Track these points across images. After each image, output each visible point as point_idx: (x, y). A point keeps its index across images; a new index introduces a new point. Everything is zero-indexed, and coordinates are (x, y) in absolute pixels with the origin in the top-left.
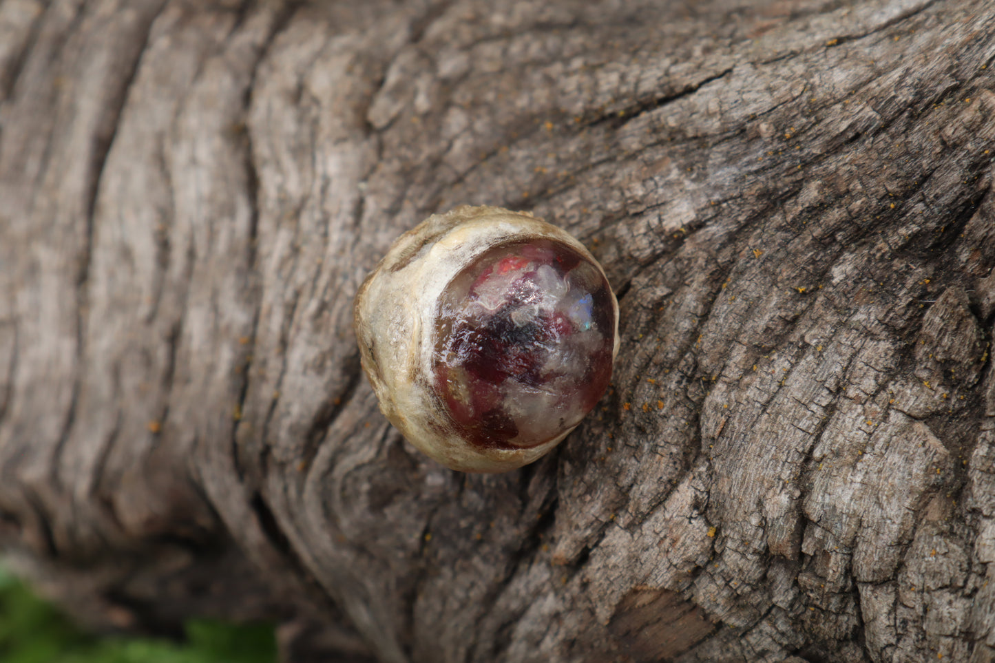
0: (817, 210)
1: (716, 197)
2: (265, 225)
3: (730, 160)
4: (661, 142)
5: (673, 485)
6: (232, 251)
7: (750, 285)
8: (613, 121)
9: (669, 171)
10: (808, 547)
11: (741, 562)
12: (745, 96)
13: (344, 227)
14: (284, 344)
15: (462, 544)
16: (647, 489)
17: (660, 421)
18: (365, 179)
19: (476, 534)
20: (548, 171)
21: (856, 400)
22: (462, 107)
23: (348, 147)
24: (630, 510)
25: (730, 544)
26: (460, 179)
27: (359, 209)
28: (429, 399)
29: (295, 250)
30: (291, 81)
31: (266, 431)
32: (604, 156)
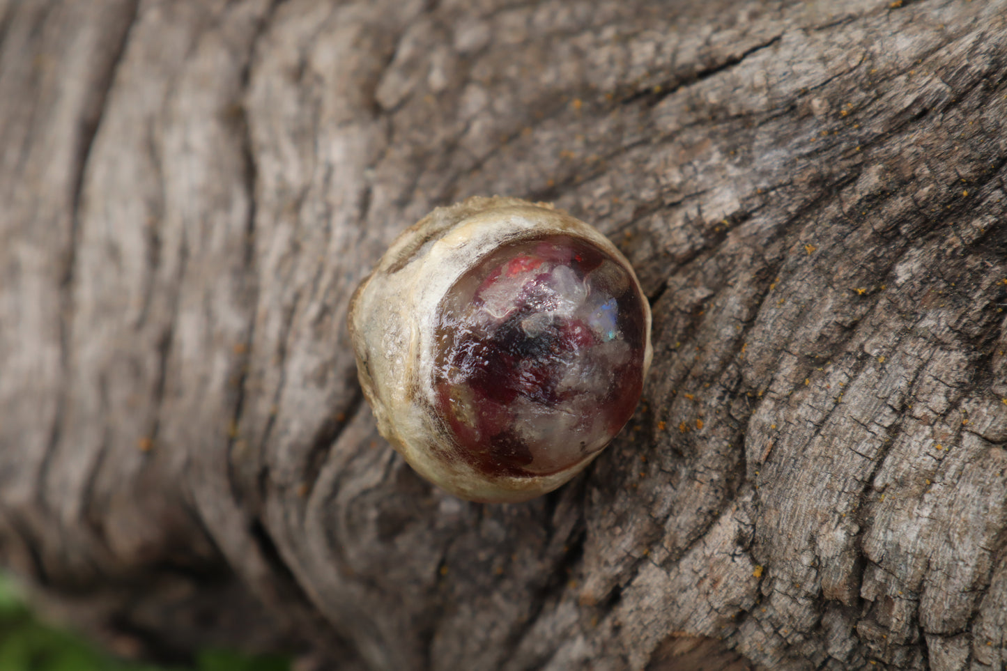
0: (878, 198)
1: (764, 184)
2: (263, 219)
3: (779, 141)
4: (700, 122)
5: (713, 517)
6: (228, 249)
7: (802, 286)
8: (647, 98)
9: (710, 155)
10: (868, 592)
11: (792, 608)
12: (795, 68)
13: (349, 221)
14: (283, 353)
15: (482, 579)
16: (684, 520)
17: (699, 443)
18: (372, 165)
19: (497, 567)
20: (576, 155)
21: (924, 420)
22: (482, 85)
23: (354, 130)
24: (666, 545)
25: (778, 586)
26: (478, 166)
27: (365, 200)
28: (430, 420)
29: (295, 248)
30: (292, 57)
31: (263, 450)
32: (637, 138)
